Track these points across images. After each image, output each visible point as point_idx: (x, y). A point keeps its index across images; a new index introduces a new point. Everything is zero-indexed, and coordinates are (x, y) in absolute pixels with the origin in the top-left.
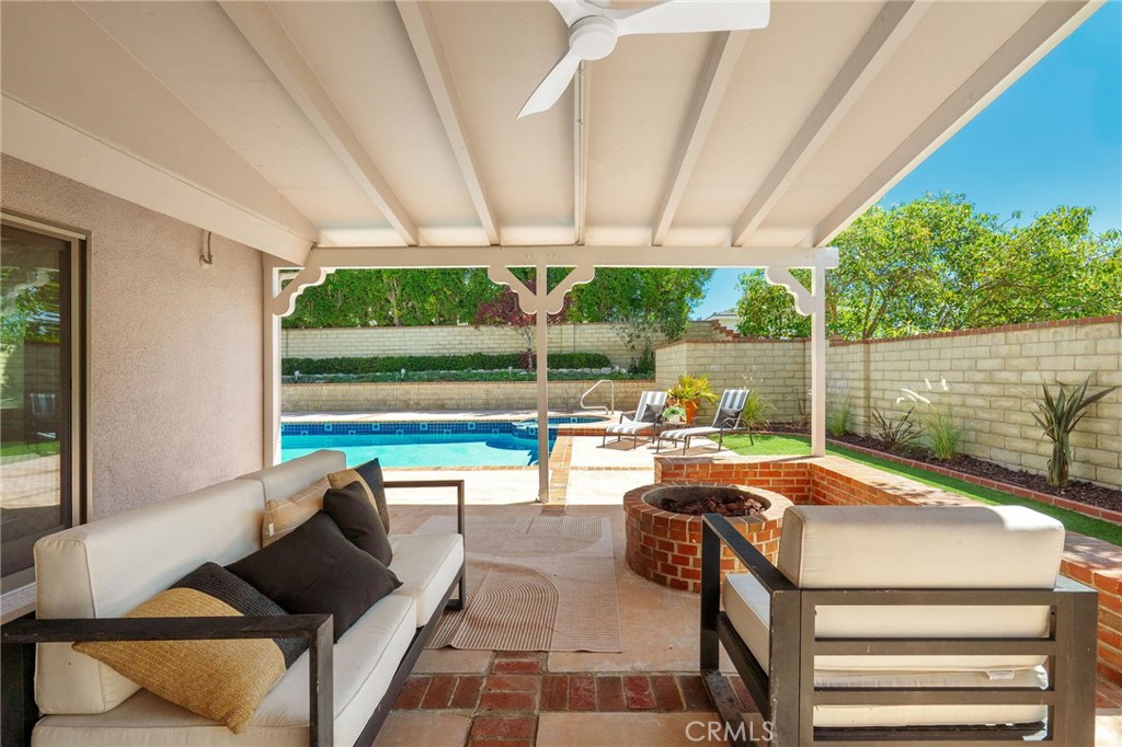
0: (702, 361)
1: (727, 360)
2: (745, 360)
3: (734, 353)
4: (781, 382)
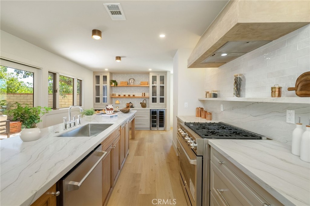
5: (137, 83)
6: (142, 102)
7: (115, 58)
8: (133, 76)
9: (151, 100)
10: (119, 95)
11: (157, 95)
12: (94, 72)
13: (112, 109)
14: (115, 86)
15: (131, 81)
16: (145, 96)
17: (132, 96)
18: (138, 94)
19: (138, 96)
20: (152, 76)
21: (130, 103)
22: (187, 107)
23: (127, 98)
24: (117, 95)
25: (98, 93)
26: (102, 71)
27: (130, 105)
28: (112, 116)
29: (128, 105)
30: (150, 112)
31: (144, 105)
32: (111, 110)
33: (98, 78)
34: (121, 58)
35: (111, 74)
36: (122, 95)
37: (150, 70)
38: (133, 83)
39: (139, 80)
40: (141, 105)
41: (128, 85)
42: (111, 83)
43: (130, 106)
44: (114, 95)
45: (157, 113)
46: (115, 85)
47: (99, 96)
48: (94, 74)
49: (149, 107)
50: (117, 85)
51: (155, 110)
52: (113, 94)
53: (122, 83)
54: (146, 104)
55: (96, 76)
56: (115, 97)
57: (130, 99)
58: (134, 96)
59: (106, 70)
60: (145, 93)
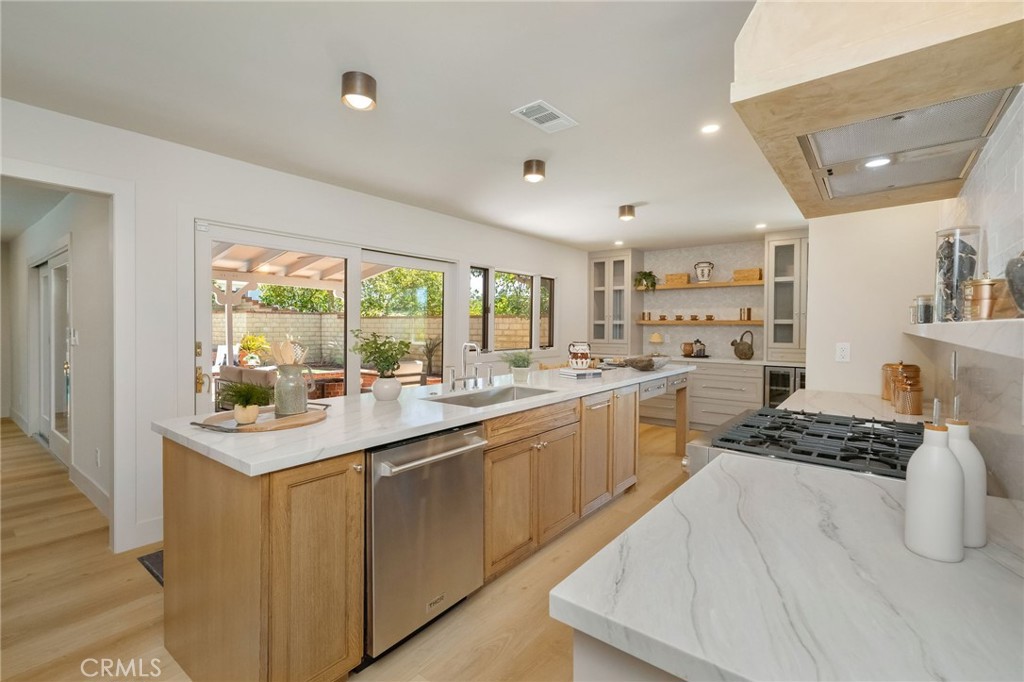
0: (257, 325)
1: (274, 325)
2: (286, 325)
3: (279, 320)
4: (307, 338)
5: (725, 275)
6: (738, 341)
7: (617, 211)
8: (709, 254)
9: (769, 331)
10: (663, 318)
11: (795, 317)
12: (591, 254)
13: (584, 356)
14: (647, 290)
15: (699, 271)
16: (749, 318)
17: (702, 318)
18: (727, 311)
19: (725, 319)
20: (777, 248)
21: (698, 341)
22: (848, 360)
23: (687, 325)
24: (655, 318)
25: (600, 312)
26: (609, 249)
27: (696, 348)
28: (584, 375)
29: (688, 348)
30: (762, 375)
31: (744, 352)
32: (581, 358)
33: (600, 266)
34: (636, 209)
35: (639, 252)
36: (671, 318)
37: (761, 226)
38: (706, 275)
39: (729, 266)
40: (735, 350)
41: (690, 283)
42: (637, 281)
43: (695, 351)
44: (646, 318)
45: (792, 379)
46: (647, 286)
47: (603, 319)
48: (590, 259)
49: (762, 359)
50: (654, 284)
51: (782, 371)
52: (644, 314)
53: (670, 278)
54: (751, 347)
55: (596, 264)
56: (650, 322)
57: (698, 328)
58: (710, 318)
59: (619, 243)
60: (749, 310)
